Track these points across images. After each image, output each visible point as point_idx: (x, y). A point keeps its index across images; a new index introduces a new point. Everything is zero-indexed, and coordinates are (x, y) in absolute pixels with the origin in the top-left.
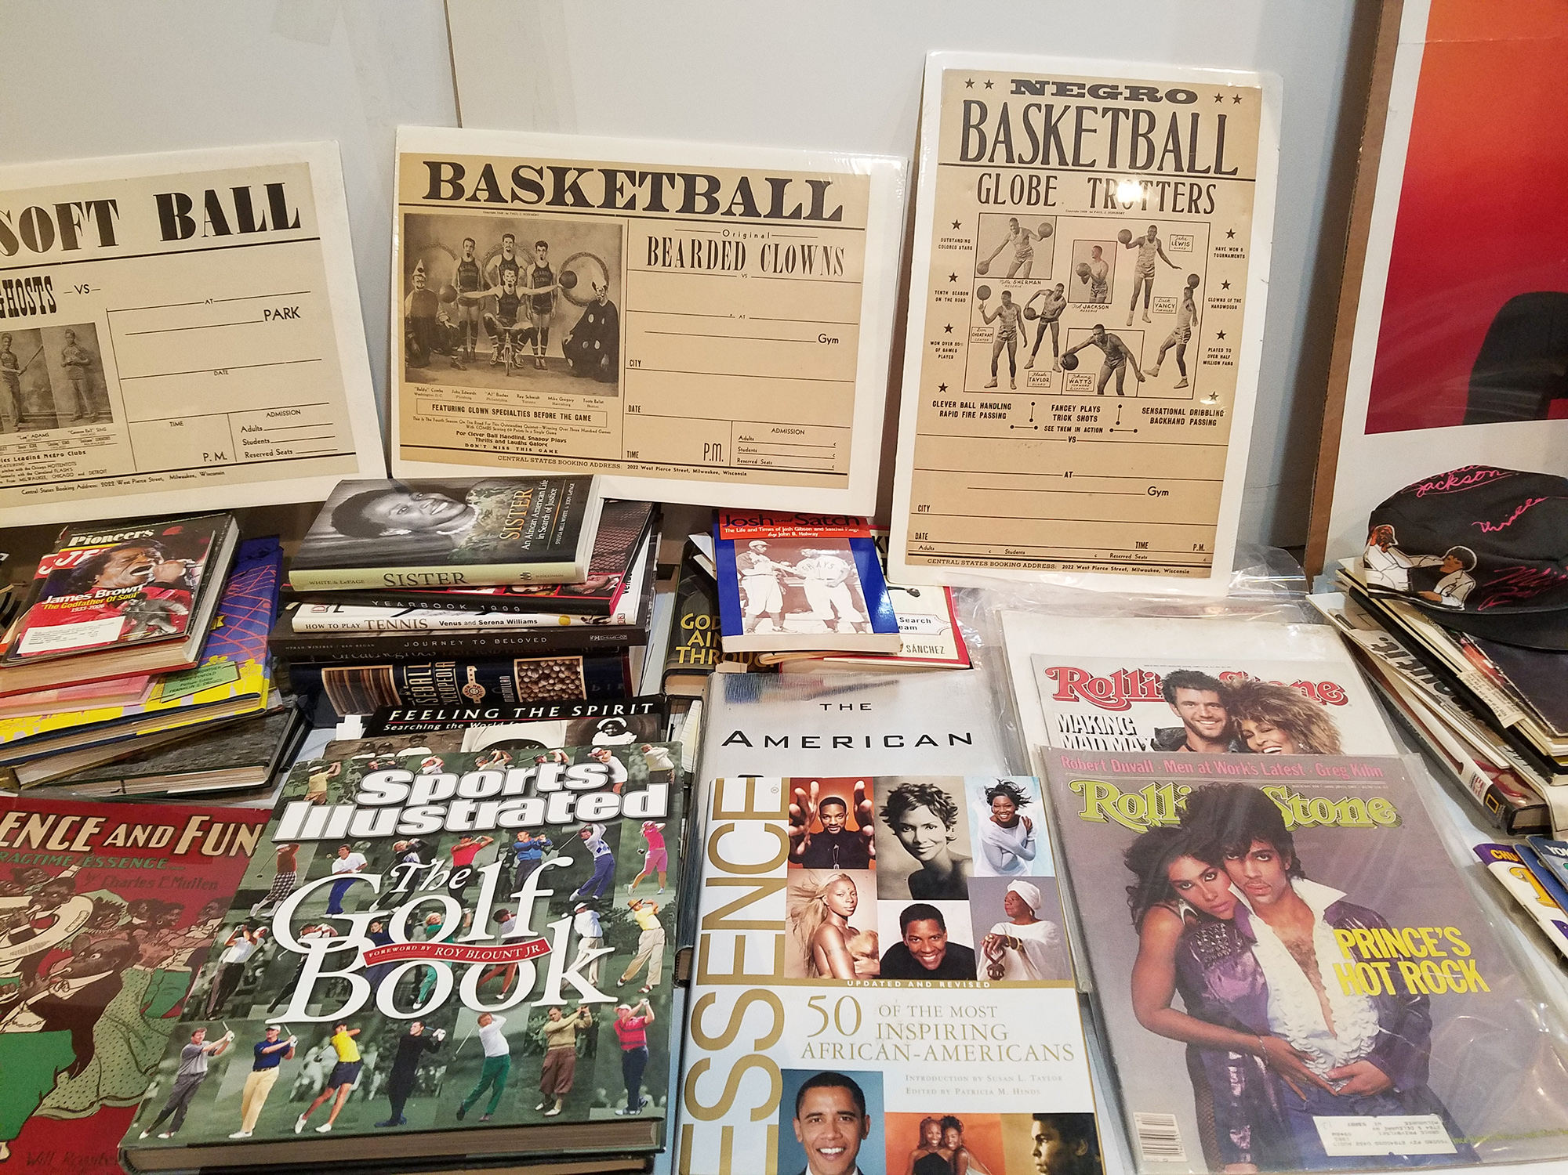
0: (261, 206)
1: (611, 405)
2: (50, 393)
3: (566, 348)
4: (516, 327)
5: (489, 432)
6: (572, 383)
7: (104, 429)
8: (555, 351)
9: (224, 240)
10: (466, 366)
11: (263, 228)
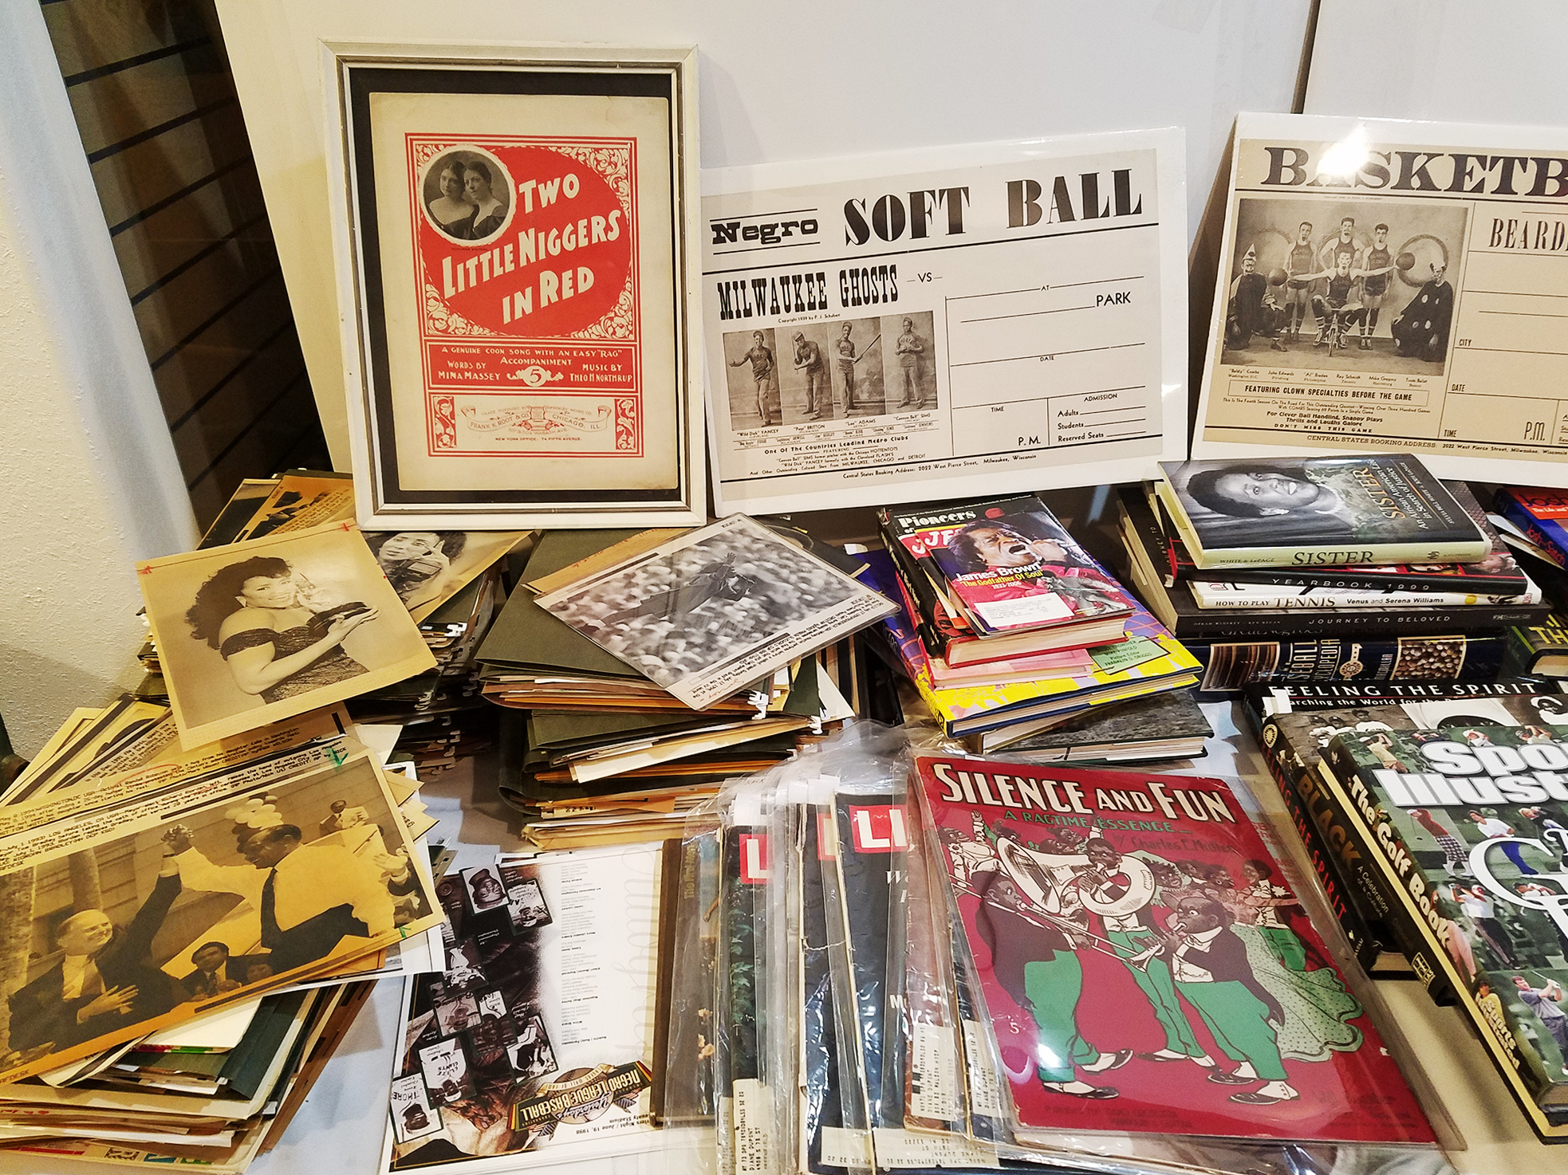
0: (1106, 192)
1: (1434, 384)
2: (881, 380)
3: (1395, 328)
4: (1345, 308)
5: (1301, 411)
6: (1396, 363)
7: (928, 415)
8: (1383, 331)
9: (1068, 226)
10: (1287, 347)
11: (1106, 214)
